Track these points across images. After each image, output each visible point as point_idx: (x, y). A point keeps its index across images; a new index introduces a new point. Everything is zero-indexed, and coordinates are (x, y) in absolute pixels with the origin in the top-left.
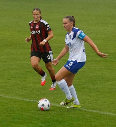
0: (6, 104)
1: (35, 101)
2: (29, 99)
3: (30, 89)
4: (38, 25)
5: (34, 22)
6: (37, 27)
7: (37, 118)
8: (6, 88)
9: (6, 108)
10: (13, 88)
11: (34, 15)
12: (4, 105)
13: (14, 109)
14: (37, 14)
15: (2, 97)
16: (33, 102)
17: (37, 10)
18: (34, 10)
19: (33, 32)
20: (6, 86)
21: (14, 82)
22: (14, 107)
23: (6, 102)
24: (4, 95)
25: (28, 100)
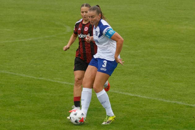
0: (143, 105)
1: (177, 102)
2: (170, 100)
3: (172, 89)
4: (88, 27)
5: (83, 23)
6: (86, 29)
7: (179, 122)
8: (143, 86)
9: (143, 110)
10: (151, 87)
11: (83, 12)
12: (141, 107)
13: (153, 111)
14: (86, 12)
15: (139, 97)
16: (175, 103)
17: (87, 6)
18: (83, 6)
19: (80, 36)
20: (143, 85)
21: (152, 80)
22: (153, 108)
23: (143, 104)
24: (141, 95)
25: (168, 101)
